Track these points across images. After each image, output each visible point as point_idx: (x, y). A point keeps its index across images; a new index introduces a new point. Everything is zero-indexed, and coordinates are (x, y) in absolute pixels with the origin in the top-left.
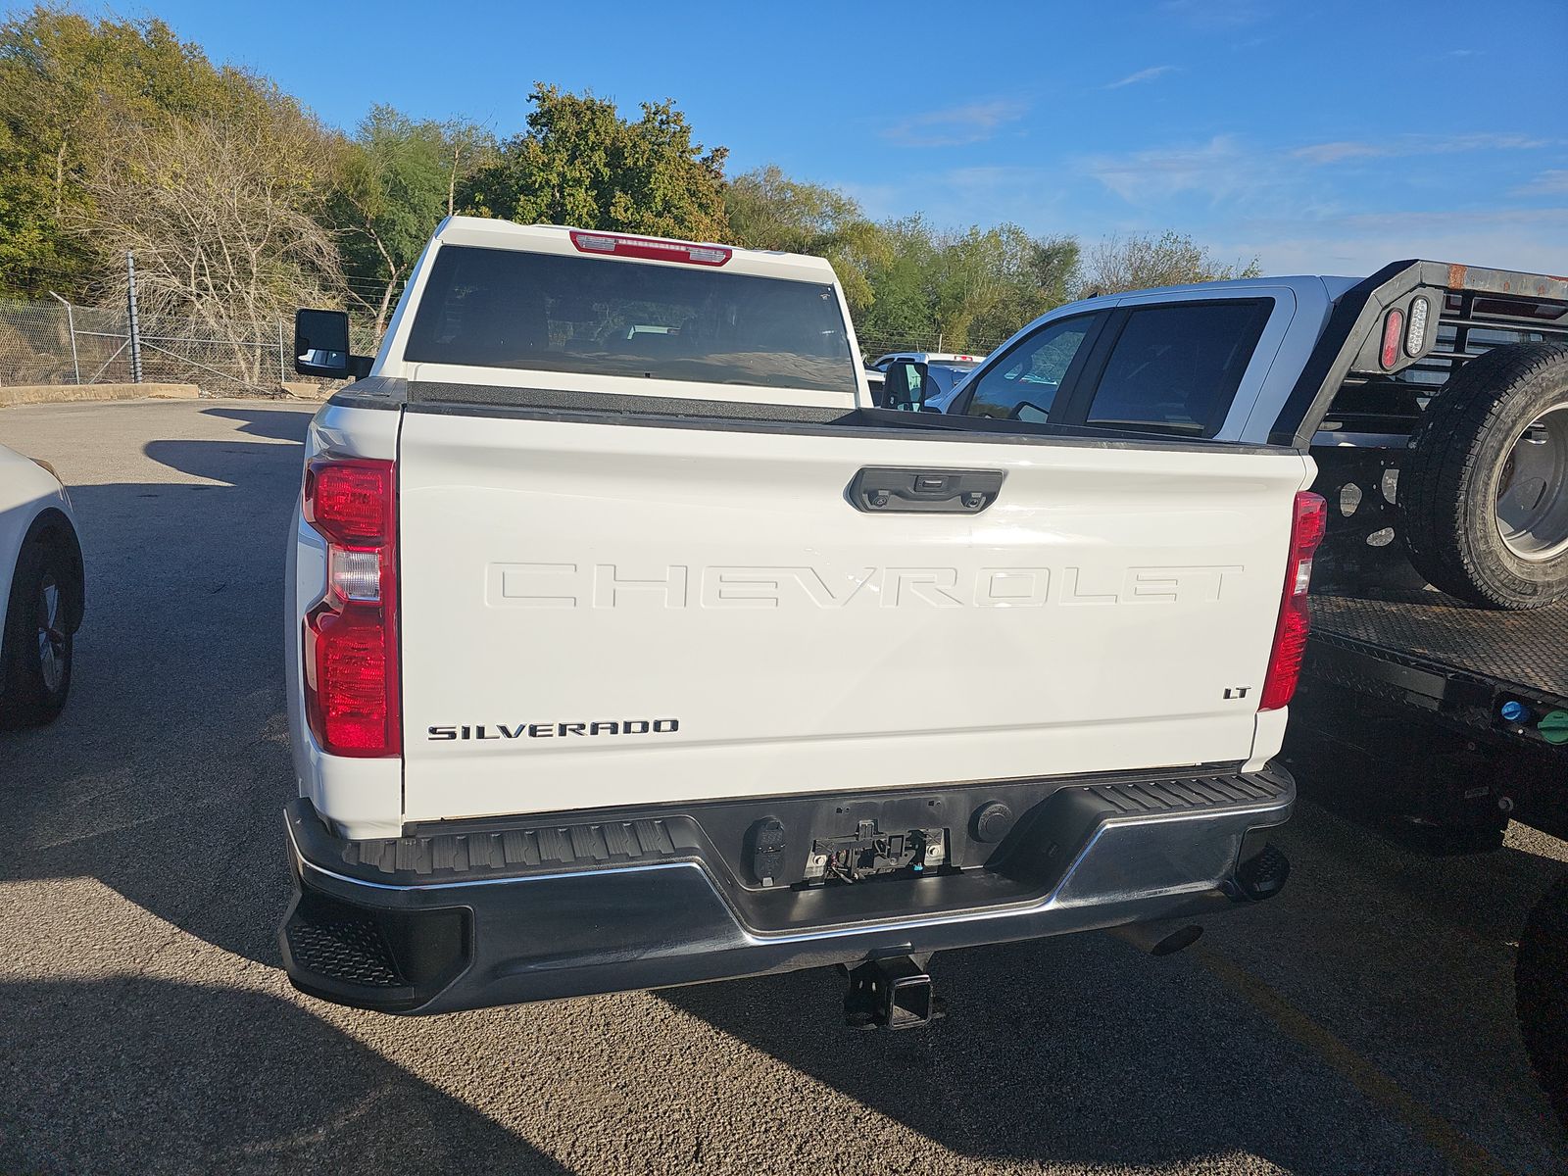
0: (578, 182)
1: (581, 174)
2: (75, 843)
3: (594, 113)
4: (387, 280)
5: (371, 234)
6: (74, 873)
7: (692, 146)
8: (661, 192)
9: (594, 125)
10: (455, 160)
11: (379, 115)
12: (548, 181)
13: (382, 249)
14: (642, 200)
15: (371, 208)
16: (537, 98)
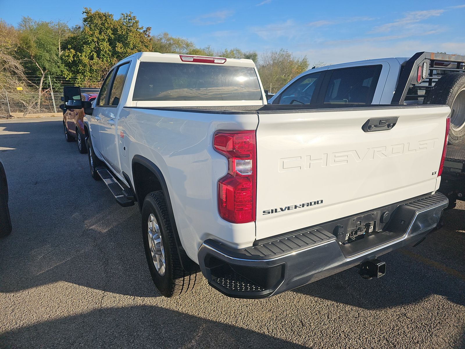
0: (104, 40)
1: (104, 37)
2: (47, 271)
3: (106, 17)
4: (41, 76)
5: (33, 61)
6: (55, 280)
7: (140, 27)
8: (132, 42)
9: (107, 21)
10: (59, 34)
11: (25, 21)
12: (93, 40)
13: (38, 66)
14: (126, 45)
15: (33, 51)
16: (86, 12)
